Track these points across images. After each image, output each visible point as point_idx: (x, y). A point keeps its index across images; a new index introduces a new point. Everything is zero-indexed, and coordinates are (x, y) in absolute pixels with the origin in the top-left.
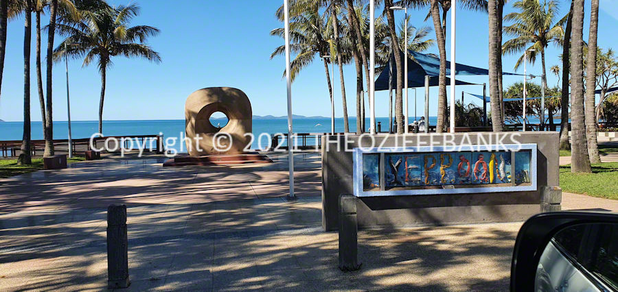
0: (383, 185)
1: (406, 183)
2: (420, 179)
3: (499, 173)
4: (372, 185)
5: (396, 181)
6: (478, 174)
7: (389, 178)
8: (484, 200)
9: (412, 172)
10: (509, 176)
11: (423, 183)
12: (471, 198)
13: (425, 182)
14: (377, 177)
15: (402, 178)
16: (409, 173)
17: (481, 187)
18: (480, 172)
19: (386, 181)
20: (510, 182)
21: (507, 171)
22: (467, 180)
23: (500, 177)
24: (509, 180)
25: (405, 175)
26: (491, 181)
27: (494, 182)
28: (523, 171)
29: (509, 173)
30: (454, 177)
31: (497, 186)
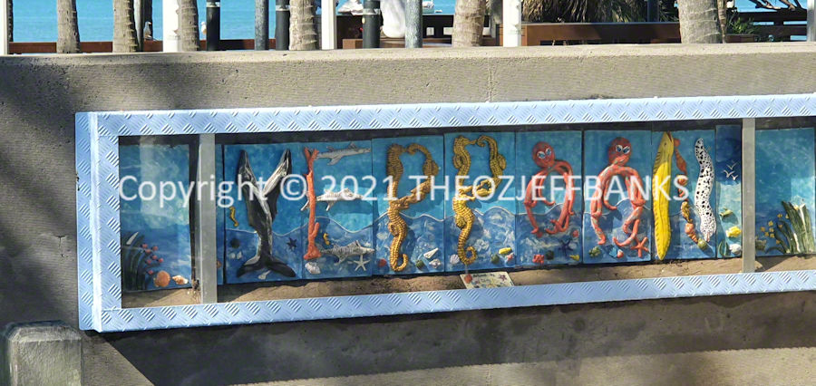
0: (208, 279)
1: (309, 266)
2: (367, 248)
3: (692, 218)
4: (164, 277)
5: (267, 262)
6: (606, 224)
7: (235, 243)
8: (630, 333)
9: (333, 220)
10: (730, 230)
11: (383, 264)
12: (580, 325)
13: (392, 261)
14: (184, 241)
15: (292, 244)
16: (324, 223)
17: (617, 277)
18: (617, 214)
19: (223, 259)
20: (738, 255)
21: (725, 206)
22: (565, 250)
23: (695, 232)
24: (734, 247)
25: (303, 233)
26: (660, 252)
27: (672, 257)
28: (787, 208)
29: (730, 218)
30: (511, 236)
31: (684, 273)
